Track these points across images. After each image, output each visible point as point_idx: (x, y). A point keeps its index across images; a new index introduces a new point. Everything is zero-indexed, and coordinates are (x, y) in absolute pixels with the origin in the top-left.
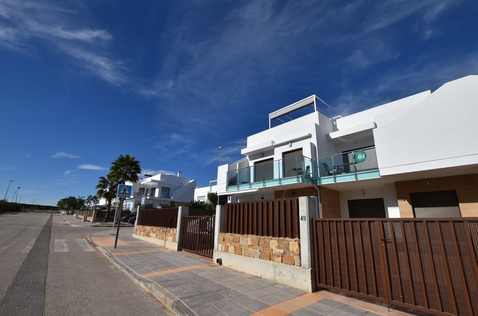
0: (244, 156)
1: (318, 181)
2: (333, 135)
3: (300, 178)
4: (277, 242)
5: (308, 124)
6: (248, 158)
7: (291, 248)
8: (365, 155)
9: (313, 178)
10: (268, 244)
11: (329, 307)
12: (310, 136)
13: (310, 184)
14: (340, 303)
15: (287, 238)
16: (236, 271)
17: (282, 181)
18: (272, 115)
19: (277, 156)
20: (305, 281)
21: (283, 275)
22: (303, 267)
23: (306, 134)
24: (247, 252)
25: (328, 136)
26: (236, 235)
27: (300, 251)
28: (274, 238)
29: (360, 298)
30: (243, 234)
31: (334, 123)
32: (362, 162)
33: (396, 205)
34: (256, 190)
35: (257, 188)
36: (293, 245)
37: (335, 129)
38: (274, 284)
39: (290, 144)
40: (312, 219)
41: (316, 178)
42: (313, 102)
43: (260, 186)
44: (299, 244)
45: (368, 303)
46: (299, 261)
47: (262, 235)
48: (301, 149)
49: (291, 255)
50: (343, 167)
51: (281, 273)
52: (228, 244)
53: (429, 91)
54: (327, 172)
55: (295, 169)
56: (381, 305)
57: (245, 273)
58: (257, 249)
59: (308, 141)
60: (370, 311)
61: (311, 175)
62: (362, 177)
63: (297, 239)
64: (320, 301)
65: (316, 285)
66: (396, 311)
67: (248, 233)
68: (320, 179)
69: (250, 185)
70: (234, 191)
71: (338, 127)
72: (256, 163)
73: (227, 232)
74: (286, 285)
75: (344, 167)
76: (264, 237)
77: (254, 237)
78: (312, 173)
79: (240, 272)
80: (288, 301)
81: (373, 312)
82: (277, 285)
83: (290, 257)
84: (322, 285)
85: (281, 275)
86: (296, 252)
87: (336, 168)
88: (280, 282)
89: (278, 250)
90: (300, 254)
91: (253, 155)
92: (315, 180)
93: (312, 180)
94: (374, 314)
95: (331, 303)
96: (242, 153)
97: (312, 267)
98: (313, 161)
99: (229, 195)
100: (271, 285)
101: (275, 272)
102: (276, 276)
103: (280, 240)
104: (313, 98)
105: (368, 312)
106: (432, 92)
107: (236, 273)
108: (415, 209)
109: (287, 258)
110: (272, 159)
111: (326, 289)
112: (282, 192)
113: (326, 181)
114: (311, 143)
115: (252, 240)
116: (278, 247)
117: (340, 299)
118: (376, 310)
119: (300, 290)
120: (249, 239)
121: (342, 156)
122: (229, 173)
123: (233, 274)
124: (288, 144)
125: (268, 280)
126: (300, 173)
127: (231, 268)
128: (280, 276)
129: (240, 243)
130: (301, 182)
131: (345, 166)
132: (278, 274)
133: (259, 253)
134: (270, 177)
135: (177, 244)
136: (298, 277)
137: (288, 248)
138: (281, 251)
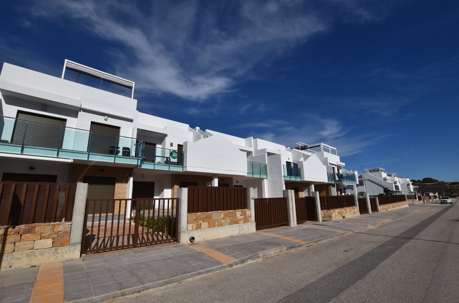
8: (177, 155)
10: (236, 215)
12: (131, 120)
15: (245, 209)
18: (67, 63)
20: (253, 228)
21: (244, 229)
24: (220, 223)
27: (251, 214)
28: (239, 210)
32: (174, 158)
33: (169, 187)
36: (248, 212)
39: (106, 117)
46: (251, 219)
48: (117, 128)
52: (200, 222)
58: (227, 219)
63: (249, 209)
65: (257, 228)
73: (198, 212)
84: (259, 227)
86: (249, 216)
88: (242, 234)
89: (241, 217)
90: (251, 216)
102: (240, 231)
103: (242, 211)
104: (131, 84)
109: (246, 220)
115: (224, 214)
116: (241, 215)
120: (222, 214)
124: (103, 115)
128: (242, 231)
129: (213, 218)
133: (229, 221)
135: (79, 247)
136: (250, 227)
137: (246, 214)
138: (243, 217)
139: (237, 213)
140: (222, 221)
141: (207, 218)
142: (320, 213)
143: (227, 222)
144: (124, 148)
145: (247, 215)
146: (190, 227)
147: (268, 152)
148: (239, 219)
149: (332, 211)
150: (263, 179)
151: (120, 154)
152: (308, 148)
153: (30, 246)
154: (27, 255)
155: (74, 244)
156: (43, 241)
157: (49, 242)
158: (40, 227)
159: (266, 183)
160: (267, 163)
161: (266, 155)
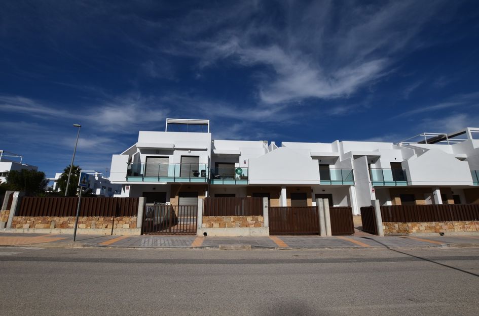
1: (211, 182)
2: (216, 151)
6: (138, 150)
8: (242, 171)
10: (246, 220)
12: (207, 150)
13: (208, 183)
15: (256, 216)
18: (169, 120)
19: (175, 156)
20: (266, 232)
21: (255, 232)
22: (265, 227)
24: (230, 225)
25: (212, 151)
28: (249, 216)
31: (213, 141)
32: (239, 174)
34: (165, 183)
36: (260, 218)
39: (189, 151)
44: (263, 218)
46: (263, 225)
47: (241, 215)
48: (198, 157)
49: (259, 223)
52: (212, 223)
58: (237, 223)
59: (204, 153)
65: (271, 233)
72: (147, 157)
76: (243, 216)
86: (261, 221)
88: (253, 236)
89: (252, 222)
90: (264, 222)
91: (146, 150)
92: (209, 181)
99: (128, 185)
102: (251, 233)
103: (253, 217)
104: (207, 122)
110: (168, 157)
116: (252, 220)
120: (232, 218)
127: (217, 236)
128: (253, 233)
129: (224, 221)
135: (140, 230)
136: (263, 231)
138: (255, 222)
139: (248, 218)
140: (232, 224)
141: (218, 220)
142: (381, 226)
143: (237, 225)
144: (202, 171)
145: (259, 220)
146: (204, 225)
147: (354, 156)
148: (249, 223)
149: (410, 224)
150: (350, 186)
151: (200, 176)
152: (445, 139)
153: (121, 226)
154: (121, 231)
155: (138, 228)
156: (126, 225)
157: (128, 226)
158: (126, 219)
159: (353, 191)
160: (353, 168)
161: (352, 159)
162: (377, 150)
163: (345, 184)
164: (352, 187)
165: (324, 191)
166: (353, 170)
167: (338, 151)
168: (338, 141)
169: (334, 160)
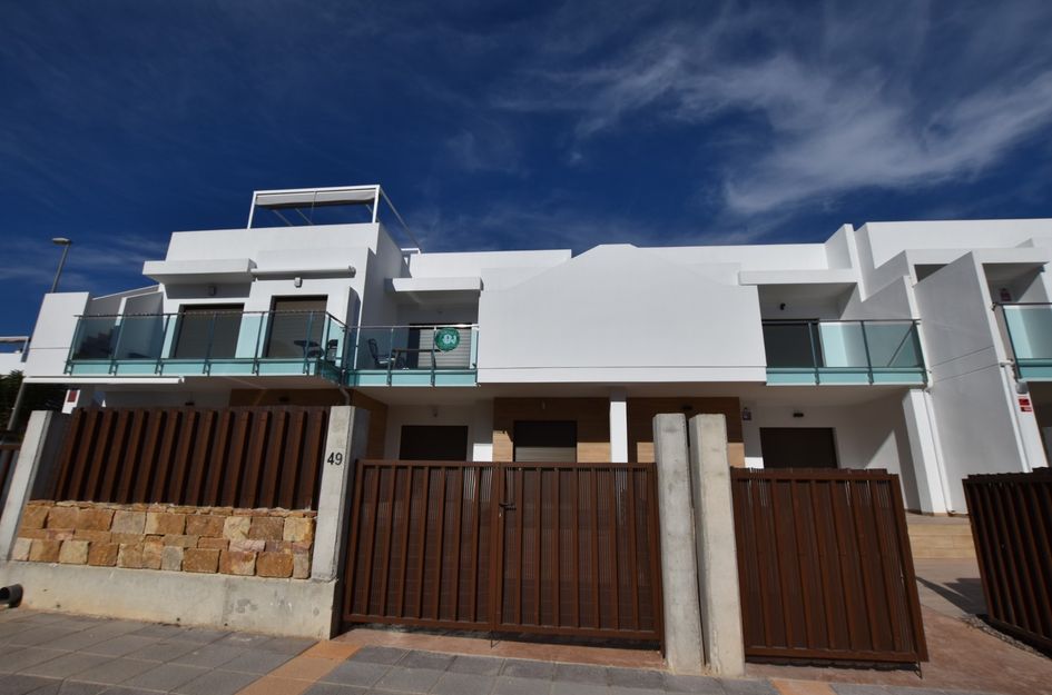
0: (151, 281)
1: (352, 377)
2: (400, 285)
3: (312, 366)
4: (247, 521)
5: (354, 243)
6: (162, 288)
7: (288, 536)
8: (458, 338)
9: (342, 368)
10: (219, 529)
11: (376, 666)
12: (350, 274)
13: (332, 383)
14: (396, 651)
15: (279, 509)
16: (82, 618)
17: (261, 365)
18: (262, 197)
19: (258, 301)
20: (317, 612)
21: (254, 608)
22: (315, 580)
23: (344, 266)
24: (136, 554)
25: (388, 283)
26: (101, 505)
27: (313, 540)
28: (239, 510)
29: (435, 631)
30: (130, 500)
31: (406, 259)
32: (447, 350)
33: (488, 440)
34: (176, 381)
35: (182, 375)
36: (296, 526)
37: (405, 273)
38: (222, 636)
39: (298, 279)
40: (357, 461)
41: (347, 369)
42: (373, 199)
43: (195, 370)
44: (314, 524)
45: (451, 638)
46: (307, 564)
47: (200, 503)
48: (324, 298)
49: (287, 551)
50: (404, 355)
51: (249, 602)
52: (61, 536)
53: (569, 252)
54: (373, 360)
55: (302, 343)
56: (476, 637)
57: (117, 619)
58: (175, 543)
59: (345, 283)
60: (459, 654)
61: (338, 363)
62: (444, 381)
63: (308, 510)
64: (353, 658)
65: (341, 618)
66: (502, 642)
67: (148, 500)
68: (356, 375)
69: (160, 363)
70: (96, 374)
71: (411, 270)
72: (184, 308)
73: (64, 498)
74: (260, 633)
75: (408, 356)
76: (206, 509)
77: (172, 509)
78: (342, 359)
79: (98, 620)
80: (270, 676)
81: (465, 655)
82: (233, 638)
83: (284, 557)
84: (357, 616)
85: (247, 608)
86: (301, 544)
87: (397, 355)
88: (240, 627)
89: (249, 543)
90: (311, 549)
91: (179, 285)
92: (344, 375)
93: (337, 372)
94: (468, 658)
95: (376, 655)
96: (144, 272)
97: (338, 576)
98: (349, 330)
99: (74, 387)
100: (214, 641)
101: (227, 602)
102: (230, 612)
103: (258, 515)
104: (374, 191)
105: (456, 657)
106: (573, 256)
107: (82, 626)
108: (518, 450)
109: (273, 562)
110: (241, 306)
111: (363, 623)
112: (255, 392)
113: (370, 380)
114: (351, 289)
115: (160, 520)
116: (250, 535)
117: (396, 638)
118: (467, 650)
119: (300, 639)
120: (152, 517)
121: (407, 332)
122: (85, 321)
123: (68, 629)
124: (293, 279)
125: (203, 627)
126: (312, 354)
127: (62, 610)
128: (243, 611)
129: (115, 529)
130: (312, 374)
131: (409, 354)
132: (236, 606)
133: (181, 554)
134: (227, 350)
137: (278, 535)
138: (261, 544)
139: (229, 521)
140: (151, 546)
141: (88, 526)
143: (172, 556)
144: (329, 343)
145: (287, 537)
146: (22, 548)
147: (917, 268)
148: (233, 548)
159: (923, 410)
160: (916, 315)
161: (911, 280)
162: (1029, 243)
163: (882, 380)
164: (916, 397)
165: (798, 415)
166: (914, 324)
167: (849, 265)
168: (848, 228)
169: (837, 298)
